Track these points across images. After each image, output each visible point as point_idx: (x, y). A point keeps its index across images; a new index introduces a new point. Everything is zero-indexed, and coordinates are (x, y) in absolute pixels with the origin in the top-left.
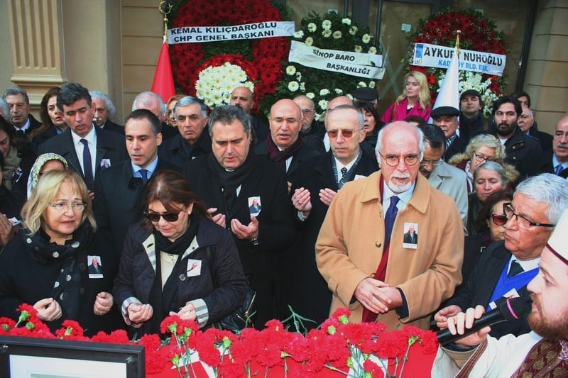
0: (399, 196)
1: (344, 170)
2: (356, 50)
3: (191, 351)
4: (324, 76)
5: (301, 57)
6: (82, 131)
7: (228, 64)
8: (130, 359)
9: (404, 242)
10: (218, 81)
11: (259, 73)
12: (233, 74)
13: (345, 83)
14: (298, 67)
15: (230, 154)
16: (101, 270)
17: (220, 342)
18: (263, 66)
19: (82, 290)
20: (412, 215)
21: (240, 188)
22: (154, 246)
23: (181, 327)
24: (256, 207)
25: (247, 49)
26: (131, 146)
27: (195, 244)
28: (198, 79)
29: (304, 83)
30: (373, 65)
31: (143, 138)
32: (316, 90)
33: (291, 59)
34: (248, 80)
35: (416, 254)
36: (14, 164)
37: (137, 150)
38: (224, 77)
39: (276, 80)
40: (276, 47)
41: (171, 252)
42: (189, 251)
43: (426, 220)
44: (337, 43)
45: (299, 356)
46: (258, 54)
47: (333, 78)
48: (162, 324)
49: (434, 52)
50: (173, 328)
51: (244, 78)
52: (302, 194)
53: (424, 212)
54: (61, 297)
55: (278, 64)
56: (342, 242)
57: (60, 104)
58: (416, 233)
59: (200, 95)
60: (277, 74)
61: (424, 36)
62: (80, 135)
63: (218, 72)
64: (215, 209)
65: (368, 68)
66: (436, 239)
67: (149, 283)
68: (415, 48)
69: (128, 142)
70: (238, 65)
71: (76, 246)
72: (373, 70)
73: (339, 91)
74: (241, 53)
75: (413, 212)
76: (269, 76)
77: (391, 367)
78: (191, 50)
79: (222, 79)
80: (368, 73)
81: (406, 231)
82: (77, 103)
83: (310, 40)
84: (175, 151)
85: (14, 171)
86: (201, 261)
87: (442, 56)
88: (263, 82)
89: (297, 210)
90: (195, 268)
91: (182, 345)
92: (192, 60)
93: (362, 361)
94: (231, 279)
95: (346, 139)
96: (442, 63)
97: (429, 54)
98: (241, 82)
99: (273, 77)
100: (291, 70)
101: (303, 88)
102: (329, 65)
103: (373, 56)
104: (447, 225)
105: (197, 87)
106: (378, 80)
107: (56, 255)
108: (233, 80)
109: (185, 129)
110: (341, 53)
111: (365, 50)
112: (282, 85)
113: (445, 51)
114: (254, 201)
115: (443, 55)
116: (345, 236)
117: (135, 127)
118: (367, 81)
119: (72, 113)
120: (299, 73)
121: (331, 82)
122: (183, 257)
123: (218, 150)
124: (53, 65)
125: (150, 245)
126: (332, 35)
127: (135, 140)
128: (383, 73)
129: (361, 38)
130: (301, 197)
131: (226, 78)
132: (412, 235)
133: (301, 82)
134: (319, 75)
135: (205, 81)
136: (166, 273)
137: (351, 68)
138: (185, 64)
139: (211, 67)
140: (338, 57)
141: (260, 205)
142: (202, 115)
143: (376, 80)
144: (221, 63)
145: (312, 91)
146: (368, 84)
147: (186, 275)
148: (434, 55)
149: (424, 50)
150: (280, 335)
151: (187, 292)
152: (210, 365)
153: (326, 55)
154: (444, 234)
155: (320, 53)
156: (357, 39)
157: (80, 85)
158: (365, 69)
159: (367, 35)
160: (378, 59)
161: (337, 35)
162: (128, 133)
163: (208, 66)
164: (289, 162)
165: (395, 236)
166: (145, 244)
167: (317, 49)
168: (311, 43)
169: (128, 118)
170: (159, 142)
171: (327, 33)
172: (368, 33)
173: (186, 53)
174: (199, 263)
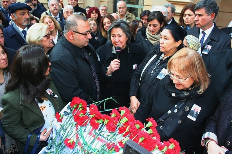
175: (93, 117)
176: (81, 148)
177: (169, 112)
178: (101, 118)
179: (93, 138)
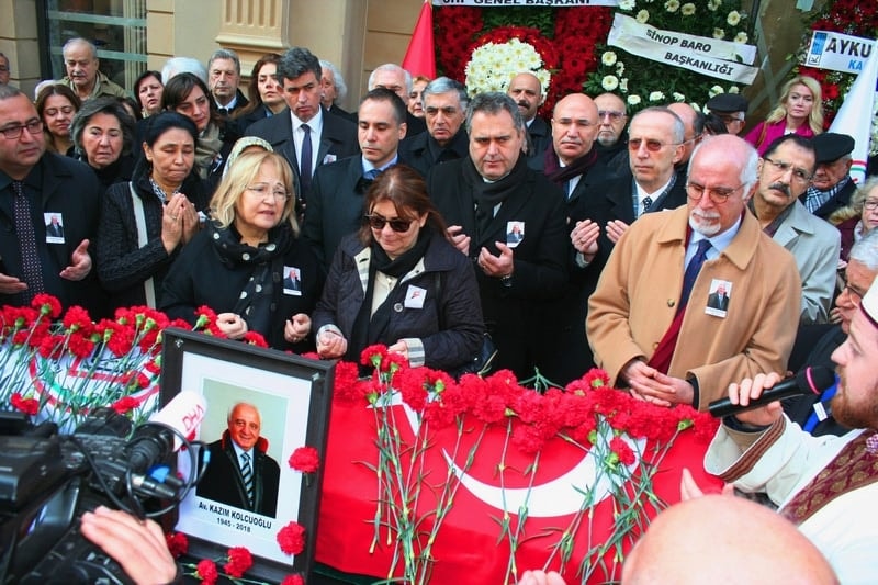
0: (712, 241)
1: (647, 202)
2: (715, 35)
3: (394, 391)
4: (658, 72)
5: (627, 39)
6: (305, 114)
7: (516, 41)
8: (316, 377)
9: (708, 305)
10: (498, 65)
11: (561, 59)
12: (522, 56)
13: (691, 85)
14: (621, 54)
15: (493, 156)
16: (300, 286)
17: (432, 384)
18: (568, 48)
19: (273, 307)
20: (726, 270)
21: (499, 205)
22: (368, 262)
23: (386, 361)
24: (516, 235)
25: (547, 21)
26: (364, 136)
27: (420, 267)
28: (470, 59)
29: (626, 80)
30: (739, 60)
31: (382, 127)
32: (645, 92)
33: (610, 42)
34: (542, 67)
35: (722, 325)
36: (213, 148)
37: (372, 141)
38: (508, 59)
39: (585, 72)
40: (592, 21)
41: (389, 273)
42: (411, 275)
43: (745, 280)
44: (686, 22)
45: (527, 416)
46: (563, 31)
47: (673, 76)
48: (364, 352)
49: (844, 46)
50: (377, 361)
51: (538, 63)
52: (588, 228)
53: (743, 267)
54: (247, 311)
55: (591, 48)
56: (625, 295)
57: (279, 77)
58: (728, 295)
59: (471, 83)
60: (587, 62)
61: (831, 19)
62: (301, 119)
63: (501, 51)
64: (460, 228)
65: (730, 65)
66: (757, 308)
67: (356, 307)
68: (813, 40)
69: (360, 130)
70: (531, 43)
71: (271, 248)
72: (738, 68)
73: (678, 96)
74: (538, 26)
75: (728, 266)
76: (575, 64)
77: (648, 452)
78: (465, 16)
79: (504, 62)
80: (729, 73)
81: (713, 290)
82: (302, 77)
83: (644, 13)
84: (418, 153)
85: (213, 157)
86: (424, 291)
87: (856, 54)
88: (565, 73)
89: (577, 251)
90: (416, 298)
91: (384, 382)
92: (466, 31)
93: (610, 437)
94: (463, 321)
95: (651, 153)
96: (856, 65)
97: (834, 49)
98: (532, 70)
99: (581, 67)
100: (609, 58)
101: (624, 87)
102: (669, 56)
103: (741, 47)
104: (776, 291)
105: (468, 71)
106: (745, 85)
107: (246, 257)
108: (521, 64)
109: (436, 127)
110: (690, 38)
111: (730, 36)
112: (594, 79)
113: (864, 45)
114: (516, 227)
115: (859, 53)
116: (630, 287)
117: (372, 111)
118: (726, 84)
119: (295, 90)
120: (621, 64)
121: (670, 82)
122: (403, 281)
123: (476, 151)
124: (272, 23)
125: (364, 260)
126: (680, 9)
127: (371, 129)
128: (754, 75)
129: (726, 17)
130: (584, 233)
131: (511, 61)
132: (721, 297)
133: (623, 77)
134: (652, 70)
135: (481, 63)
136: (379, 299)
137: (703, 63)
138: (456, 36)
139: (491, 43)
140: (684, 44)
141: (522, 233)
142: (460, 107)
143: (740, 85)
144: (506, 38)
145: (639, 93)
146: (726, 90)
147: (403, 304)
148: (842, 52)
149: (827, 43)
150: (509, 388)
151: (402, 326)
152: (413, 408)
153: (667, 40)
154: (770, 304)
155: (658, 36)
156: (718, 18)
157: (308, 52)
158: (725, 66)
159: (735, 12)
160: (749, 53)
161: (688, 10)
162: (362, 118)
163: (487, 42)
164: (574, 183)
165: (696, 295)
166: (358, 258)
167: (653, 29)
168: (646, 19)
169: (365, 99)
170: (402, 135)
171: (672, 5)
172: (739, 10)
173: (458, 20)
174: (423, 293)
175: (75, 332)
176: (59, 406)
177: (244, 295)
178: (93, 331)
179: (81, 380)
